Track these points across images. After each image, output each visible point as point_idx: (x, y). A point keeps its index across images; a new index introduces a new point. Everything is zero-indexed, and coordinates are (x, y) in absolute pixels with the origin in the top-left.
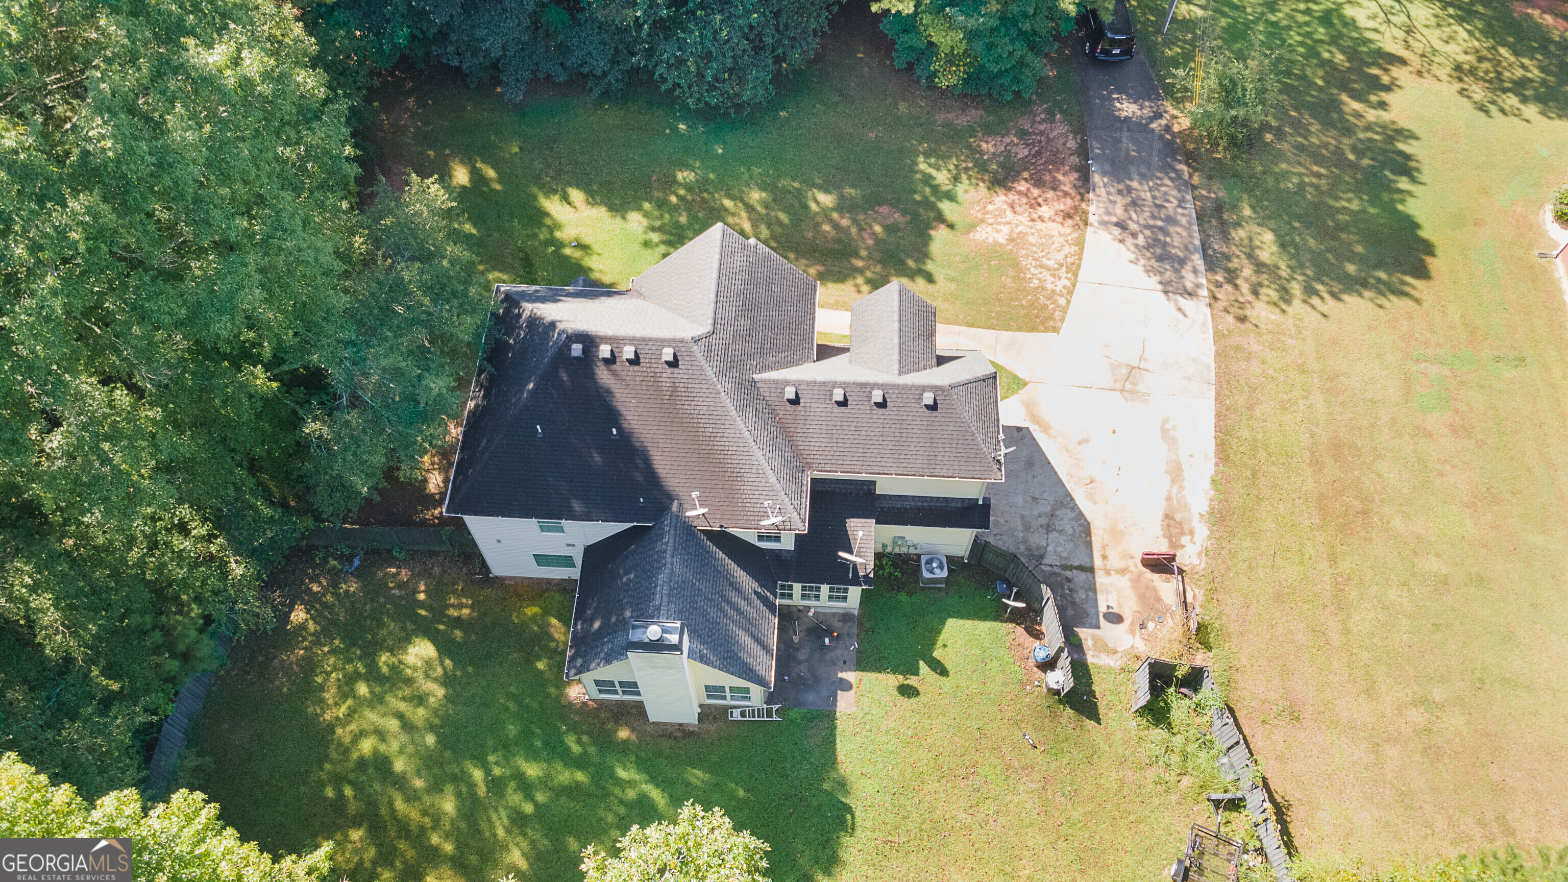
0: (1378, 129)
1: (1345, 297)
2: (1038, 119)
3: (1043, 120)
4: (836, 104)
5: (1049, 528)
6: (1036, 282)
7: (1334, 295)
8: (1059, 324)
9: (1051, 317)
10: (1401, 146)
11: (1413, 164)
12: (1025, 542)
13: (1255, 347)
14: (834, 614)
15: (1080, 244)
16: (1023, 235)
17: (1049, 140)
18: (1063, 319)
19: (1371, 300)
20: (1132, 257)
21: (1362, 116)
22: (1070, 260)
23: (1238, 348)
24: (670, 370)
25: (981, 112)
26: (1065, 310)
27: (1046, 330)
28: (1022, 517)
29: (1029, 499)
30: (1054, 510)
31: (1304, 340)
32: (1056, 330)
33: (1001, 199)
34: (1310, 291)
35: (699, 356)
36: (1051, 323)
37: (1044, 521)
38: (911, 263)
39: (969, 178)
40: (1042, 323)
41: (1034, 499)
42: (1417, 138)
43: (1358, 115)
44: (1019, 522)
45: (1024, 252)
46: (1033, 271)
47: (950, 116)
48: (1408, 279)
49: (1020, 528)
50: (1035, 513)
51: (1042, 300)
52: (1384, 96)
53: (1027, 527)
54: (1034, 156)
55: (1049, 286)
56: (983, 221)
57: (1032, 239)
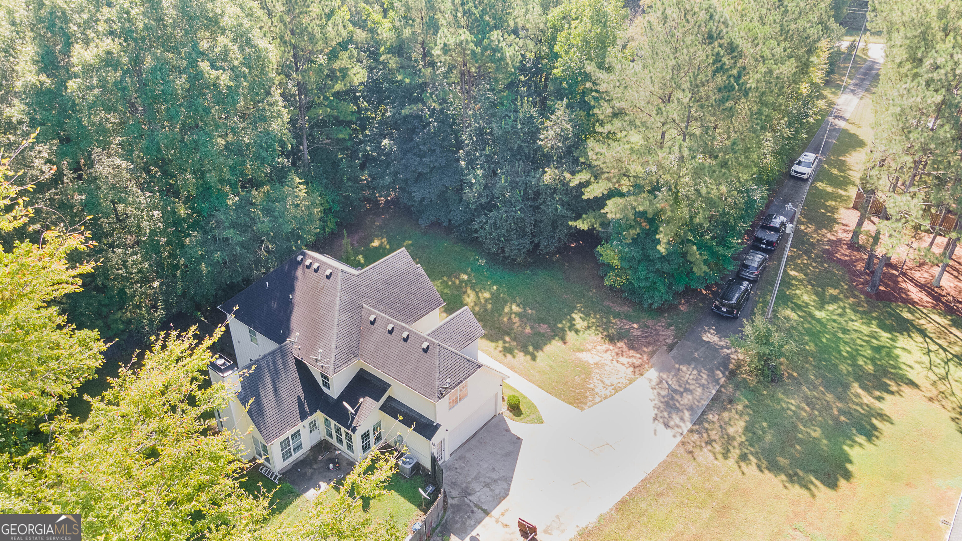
0: (866, 408)
1: (766, 471)
2: (660, 324)
3: (662, 326)
4: (559, 279)
5: (487, 485)
6: (591, 386)
7: (759, 467)
8: (586, 407)
9: (585, 404)
10: (875, 421)
11: (876, 433)
12: (469, 483)
13: (691, 470)
14: (347, 459)
15: (631, 381)
16: (604, 365)
17: (657, 334)
18: (590, 407)
19: (782, 481)
20: (653, 397)
21: (860, 397)
22: (619, 385)
23: (680, 466)
24: (326, 279)
25: (631, 310)
26: (595, 404)
27: (578, 407)
28: (479, 473)
29: (491, 468)
30: (499, 479)
31: (725, 481)
32: (582, 409)
33: (607, 346)
34: (743, 457)
35: (339, 278)
36: (582, 406)
37: (488, 481)
38: (531, 348)
39: (596, 330)
40: (578, 403)
41: (494, 469)
42: (892, 423)
43: (858, 396)
44: (475, 474)
45: (597, 371)
46: (595, 380)
47: (612, 305)
48: (817, 483)
49: (473, 476)
50: (488, 475)
51: (588, 394)
52: (885, 395)
53: (476, 478)
54: (642, 337)
55: (597, 390)
56: (589, 351)
57: (607, 368)
